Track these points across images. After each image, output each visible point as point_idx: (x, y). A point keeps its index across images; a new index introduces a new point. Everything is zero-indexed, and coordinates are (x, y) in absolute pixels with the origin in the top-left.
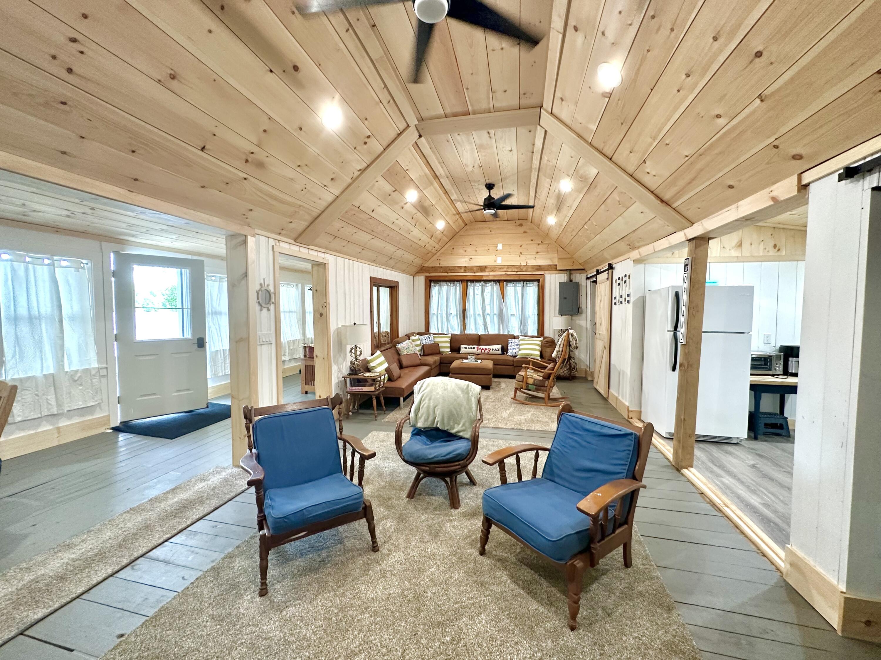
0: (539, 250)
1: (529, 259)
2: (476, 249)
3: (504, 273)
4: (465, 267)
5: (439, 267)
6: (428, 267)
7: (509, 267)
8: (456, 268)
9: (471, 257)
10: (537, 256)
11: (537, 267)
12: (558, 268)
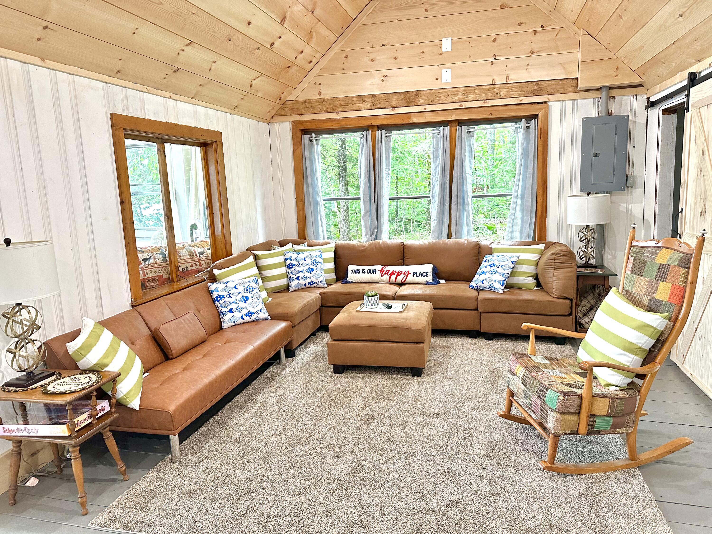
0: (535, 47)
1: (512, 69)
2: (396, 55)
3: (456, 106)
4: (374, 96)
5: (317, 100)
6: (297, 102)
7: (467, 90)
8: (355, 101)
9: (385, 73)
10: (532, 61)
11: (530, 87)
12: (581, 85)
